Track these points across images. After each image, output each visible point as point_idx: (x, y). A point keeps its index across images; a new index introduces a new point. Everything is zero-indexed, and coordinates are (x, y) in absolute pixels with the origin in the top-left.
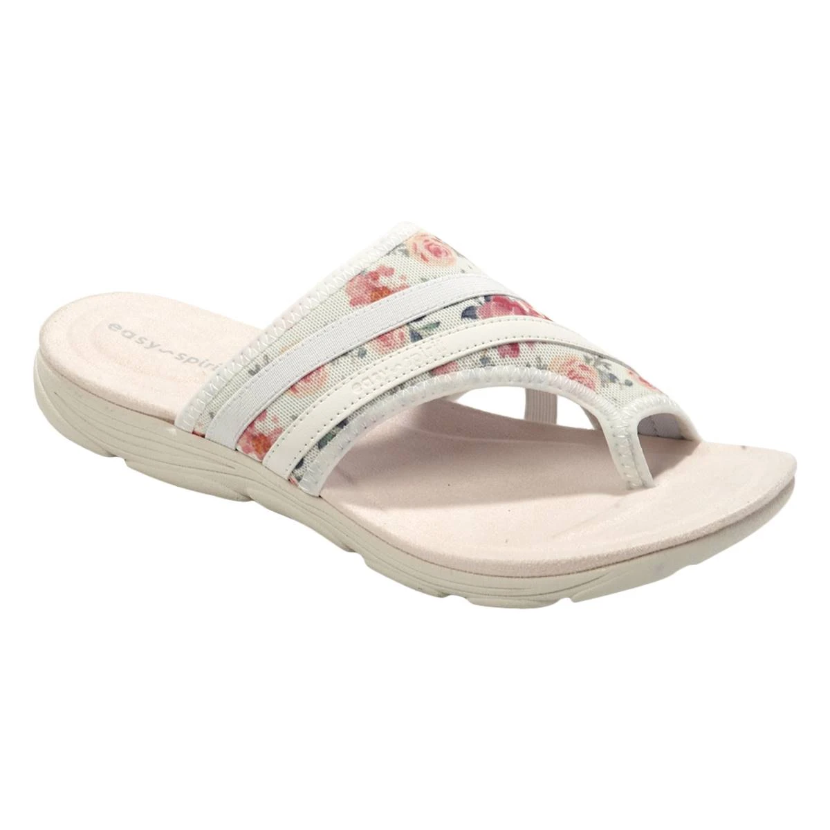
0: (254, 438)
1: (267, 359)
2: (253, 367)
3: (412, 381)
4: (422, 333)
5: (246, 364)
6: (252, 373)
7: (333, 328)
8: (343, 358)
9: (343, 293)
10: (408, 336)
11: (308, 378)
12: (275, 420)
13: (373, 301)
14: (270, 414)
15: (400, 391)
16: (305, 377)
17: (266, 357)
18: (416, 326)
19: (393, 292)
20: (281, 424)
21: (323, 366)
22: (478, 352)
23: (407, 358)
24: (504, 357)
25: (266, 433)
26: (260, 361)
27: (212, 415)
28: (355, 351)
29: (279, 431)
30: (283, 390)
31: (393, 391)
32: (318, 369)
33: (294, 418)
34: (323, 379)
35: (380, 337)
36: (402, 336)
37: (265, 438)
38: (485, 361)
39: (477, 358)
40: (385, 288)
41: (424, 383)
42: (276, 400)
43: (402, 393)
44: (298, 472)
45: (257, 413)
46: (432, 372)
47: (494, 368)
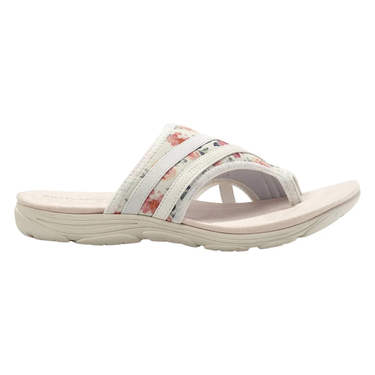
0: (150, 203)
1: (147, 171)
2: (141, 175)
3: (208, 169)
4: (204, 152)
5: (138, 175)
6: (142, 177)
7: (160, 162)
8: (179, 163)
9: (166, 143)
10: (199, 154)
11: (168, 173)
12: (159, 192)
13: (180, 143)
14: (156, 191)
15: (205, 173)
16: (167, 173)
17: (146, 170)
18: (200, 150)
19: (185, 140)
20: (162, 193)
21: (173, 167)
22: (227, 157)
23: (203, 160)
24: (236, 158)
25: (156, 199)
26: (144, 171)
27: (126, 200)
28: (182, 161)
29: (162, 196)
30: (159, 179)
31: (203, 173)
32: (171, 169)
33: (168, 189)
34: (175, 172)
35: (189, 155)
36: (197, 154)
37: (156, 201)
38: (231, 160)
39: (227, 158)
40: (182, 139)
41: (213, 169)
42: (157, 184)
43: (206, 173)
44: (174, 212)
45: (150, 192)
46: (214, 165)
47: (234, 162)
